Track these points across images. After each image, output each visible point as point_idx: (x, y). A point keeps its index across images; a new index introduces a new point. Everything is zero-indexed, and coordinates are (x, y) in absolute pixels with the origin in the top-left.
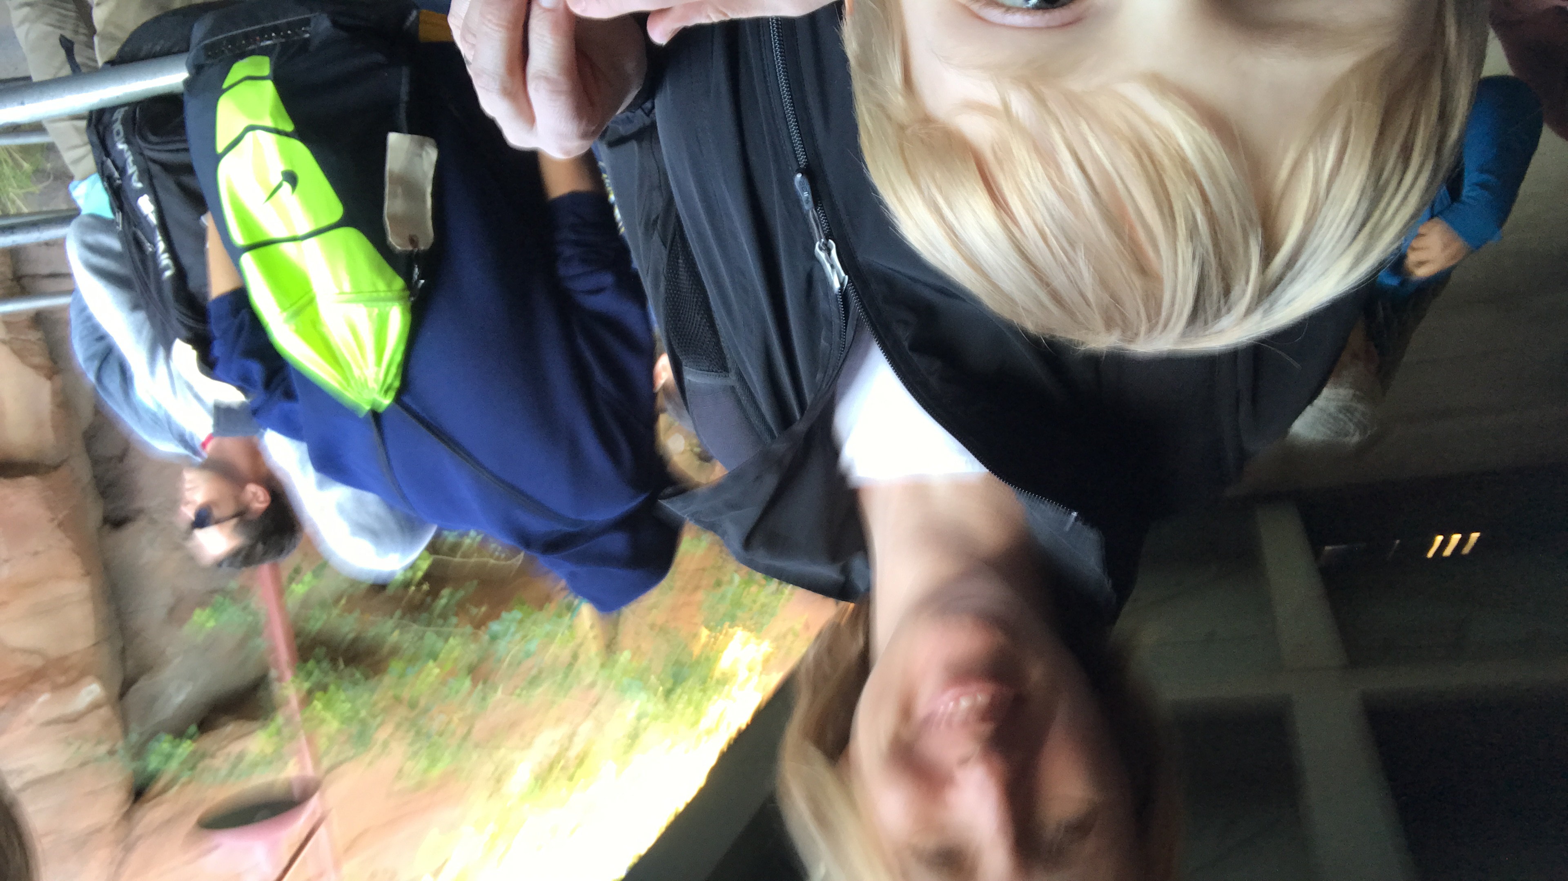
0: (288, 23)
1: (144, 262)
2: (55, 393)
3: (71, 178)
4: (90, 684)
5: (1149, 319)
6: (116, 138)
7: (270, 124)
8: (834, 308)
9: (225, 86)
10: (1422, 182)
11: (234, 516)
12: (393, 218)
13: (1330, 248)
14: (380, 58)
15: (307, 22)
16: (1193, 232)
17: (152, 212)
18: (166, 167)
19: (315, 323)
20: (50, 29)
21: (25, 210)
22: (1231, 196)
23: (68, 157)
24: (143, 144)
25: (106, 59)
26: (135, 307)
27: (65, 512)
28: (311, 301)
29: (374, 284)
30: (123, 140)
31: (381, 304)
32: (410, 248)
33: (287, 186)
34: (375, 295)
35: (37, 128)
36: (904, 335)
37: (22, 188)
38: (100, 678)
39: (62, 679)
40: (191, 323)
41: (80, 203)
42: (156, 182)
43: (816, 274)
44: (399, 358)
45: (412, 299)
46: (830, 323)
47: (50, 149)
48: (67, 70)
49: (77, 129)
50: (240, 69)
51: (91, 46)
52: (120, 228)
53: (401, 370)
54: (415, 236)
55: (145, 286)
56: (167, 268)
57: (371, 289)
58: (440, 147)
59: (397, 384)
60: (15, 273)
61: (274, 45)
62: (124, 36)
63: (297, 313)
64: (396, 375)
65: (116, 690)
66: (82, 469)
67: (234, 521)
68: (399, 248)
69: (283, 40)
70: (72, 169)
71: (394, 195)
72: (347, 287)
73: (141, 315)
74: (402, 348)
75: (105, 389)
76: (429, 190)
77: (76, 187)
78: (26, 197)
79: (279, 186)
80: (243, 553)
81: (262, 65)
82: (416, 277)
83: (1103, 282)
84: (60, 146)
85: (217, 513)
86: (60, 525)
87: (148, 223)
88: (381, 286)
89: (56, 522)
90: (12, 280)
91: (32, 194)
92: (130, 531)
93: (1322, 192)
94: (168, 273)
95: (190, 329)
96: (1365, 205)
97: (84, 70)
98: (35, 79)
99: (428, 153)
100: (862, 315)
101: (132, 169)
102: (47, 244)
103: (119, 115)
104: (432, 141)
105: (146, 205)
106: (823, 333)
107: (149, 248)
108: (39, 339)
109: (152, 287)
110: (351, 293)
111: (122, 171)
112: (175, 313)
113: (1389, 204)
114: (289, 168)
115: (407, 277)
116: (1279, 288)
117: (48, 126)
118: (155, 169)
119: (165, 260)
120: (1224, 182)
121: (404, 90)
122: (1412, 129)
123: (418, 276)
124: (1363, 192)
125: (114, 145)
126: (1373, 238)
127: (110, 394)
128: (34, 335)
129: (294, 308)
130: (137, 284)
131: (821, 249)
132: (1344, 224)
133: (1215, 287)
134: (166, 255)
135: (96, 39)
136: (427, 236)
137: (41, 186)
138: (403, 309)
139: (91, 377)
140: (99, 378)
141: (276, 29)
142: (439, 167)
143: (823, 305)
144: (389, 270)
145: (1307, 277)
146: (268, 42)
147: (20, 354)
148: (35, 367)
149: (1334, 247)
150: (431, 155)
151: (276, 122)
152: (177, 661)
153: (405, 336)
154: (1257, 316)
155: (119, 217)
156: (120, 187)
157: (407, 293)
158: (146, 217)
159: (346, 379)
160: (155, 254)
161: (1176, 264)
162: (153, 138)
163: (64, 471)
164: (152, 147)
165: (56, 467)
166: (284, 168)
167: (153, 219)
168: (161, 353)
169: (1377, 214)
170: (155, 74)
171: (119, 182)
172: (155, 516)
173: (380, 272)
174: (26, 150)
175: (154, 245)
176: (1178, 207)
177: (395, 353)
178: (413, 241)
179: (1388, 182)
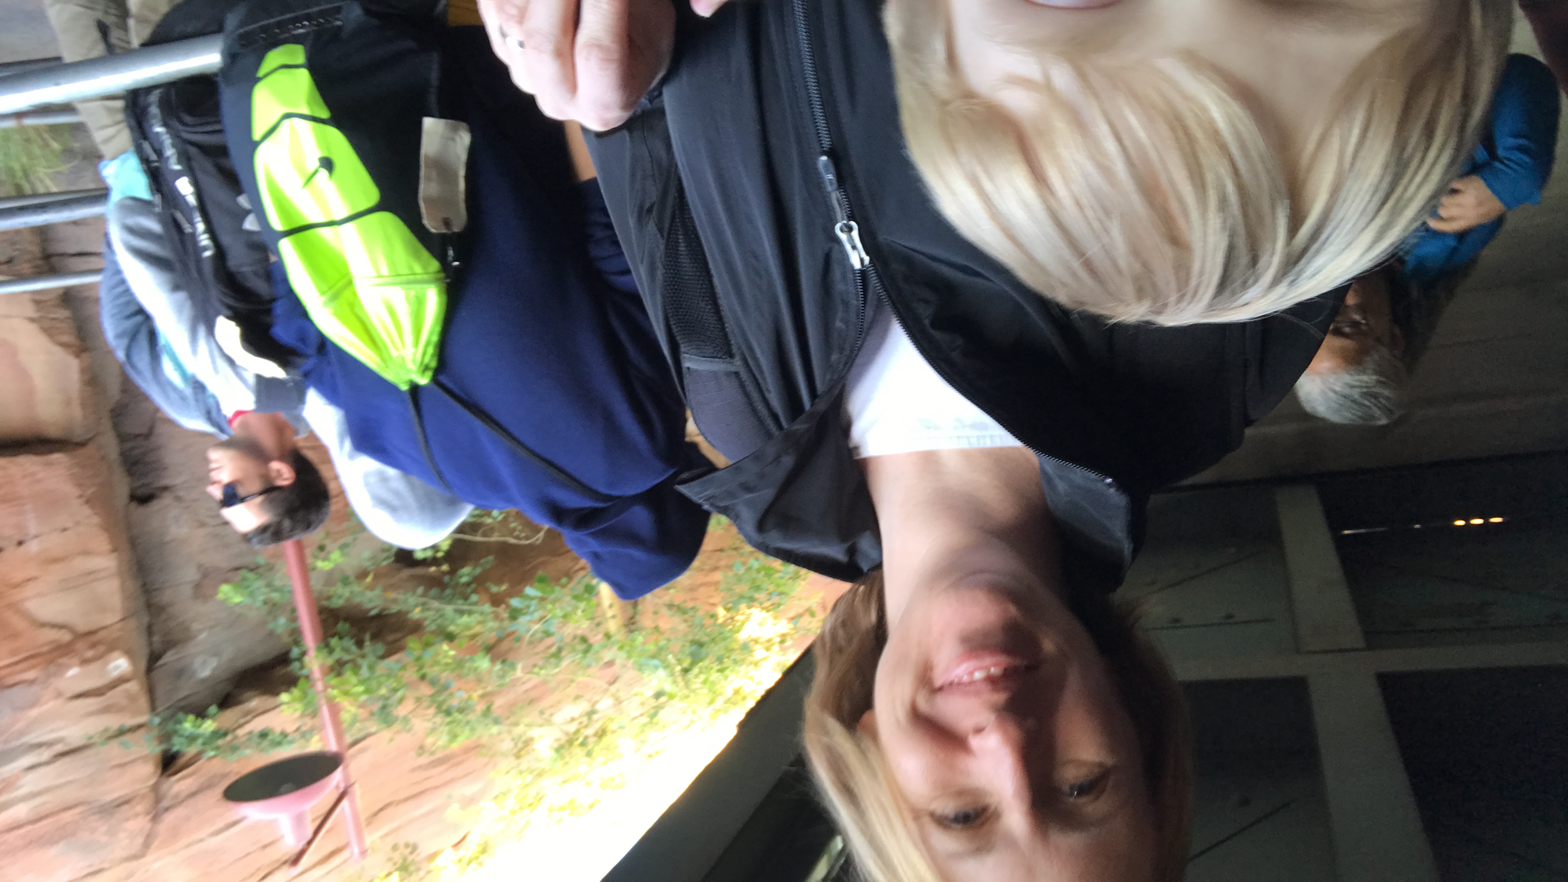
0: (322, 11)
1: (183, 242)
2: (83, 371)
3: (100, 157)
4: (117, 659)
5: (1179, 290)
6: (154, 121)
7: (306, 111)
8: (852, 289)
9: (261, 72)
10: (1445, 159)
11: (261, 494)
12: (426, 200)
13: (1352, 222)
14: (410, 44)
15: (338, 10)
16: (1223, 202)
17: (192, 194)
18: (204, 149)
19: (353, 305)
20: (82, 9)
21: (54, 189)
22: (1260, 166)
23: (98, 136)
24: (180, 127)
25: (141, 41)
26: (176, 287)
27: (93, 489)
28: (350, 283)
29: (411, 268)
30: (161, 123)
31: (418, 286)
32: (444, 231)
33: (324, 172)
34: (411, 277)
35: (67, 108)
36: (925, 312)
37: (49, 167)
38: (129, 653)
39: (90, 654)
40: (231, 302)
41: (110, 181)
42: (195, 164)
43: (835, 255)
44: (435, 338)
45: (448, 280)
46: (846, 304)
47: (79, 129)
48: (99, 50)
49: (110, 110)
50: (274, 58)
51: (125, 28)
52: (158, 210)
53: (438, 350)
54: (448, 218)
55: (185, 265)
56: (205, 249)
57: (407, 271)
58: (472, 131)
59: (434, 364)
60: (44, 250)
61: (307, 34)
62: (156, 18)
63: (335, 297)
64: (433, 356)
65: (143, 664)
66: (111, 446)
67: (260, 499)
68: (433, 231)
69: (316, 28)
70: (105, 149)
71: (428, 179)
72: (385, 270)
73: (182, 296)
74: (438, 329)
75: (133, 366)
76: (462, 172)
77: (106, 166)
78: (55, 177)
79: (316, 172)
80: (271, 530)
81: (297, 54)
82: (450, 258)
83: (1136, 252)
84: (92, 125)
85: (242, 491)
86: (88, 502)
87: (186, 203)
88: (418, 269)
89: (84, 499)
90: (40, 259)
91: (60, 173)
92: (155, 505)
93: (1347, 165)
94: (208, 254)
95: (229, 307)
96: (1388, 179)
97: (118, 51)
98: (68, 58)
99: (461, 137)
100: (883, 294)
101: (170, 152)
102: (75, 223)
103: (154, 97)
104: (464, 124)
105: (184, 187)
106: (840, 315)
107: (188, 229)
108: (68, 318)
109: (192, 267)
110: (389, 276)
111: (159, 153)
112: (215, 292)
113: (1411, 180)
114: (326, 154)
115: (442, 258)
116: (1303, 262)
117: (80, 106)
118: (193, 151)
119: (204, 240)
120: (1254, 153)
121: (434, 76)
122: (1437, 105)
123: (453, 258)
124: (1386, 167)
125: (151, 126)
126: (1396, 213)
127: (138, 372)
128: (63, 313)
129: (333, 291)
130: (178, 266)
131: (842, 230)
132: (1367, 198)
133: (1244, 259)
134: (205, 236)
135: (131, 22)
136: (460, 220)
137: (69, 166)
138: (440, 290)
139: (121, 355)
140: (128, 355)
141: (308, 17)
142: (473, 151)
143: (839, 287)
144: (425, 254)
145: (1331, 249)
146: (301, 31)
147: (49, 331)
148: (63, 345)
149: (1358, 220)
150: (464, 139)
151: (312, 110)
152: (203, 636)
153: (441, 318)
154: (1282, 288)
155: (157, 199)
156: (157, 168)
157: (442, 275)
158: (183, 197)
159: (384, 360)
160: (193, 236)
161: (1205, 235)
162: (188, 119)
163: (90, 450)
164: (188, 129)
165: (82, 444)
166: (321, 154)
167: (192, 200)
168: (202, 331)
169: (1399, 190)
170: (187, 55)
171: (156, 164)
172: (181, 493)
173: (417, 256)
174: (54, 129)
175: (192, 224)
176: (1210, 178)
177: (431, 333)
178: (447, 223)
179: (1411, 157)
